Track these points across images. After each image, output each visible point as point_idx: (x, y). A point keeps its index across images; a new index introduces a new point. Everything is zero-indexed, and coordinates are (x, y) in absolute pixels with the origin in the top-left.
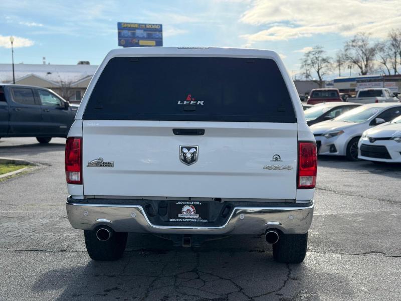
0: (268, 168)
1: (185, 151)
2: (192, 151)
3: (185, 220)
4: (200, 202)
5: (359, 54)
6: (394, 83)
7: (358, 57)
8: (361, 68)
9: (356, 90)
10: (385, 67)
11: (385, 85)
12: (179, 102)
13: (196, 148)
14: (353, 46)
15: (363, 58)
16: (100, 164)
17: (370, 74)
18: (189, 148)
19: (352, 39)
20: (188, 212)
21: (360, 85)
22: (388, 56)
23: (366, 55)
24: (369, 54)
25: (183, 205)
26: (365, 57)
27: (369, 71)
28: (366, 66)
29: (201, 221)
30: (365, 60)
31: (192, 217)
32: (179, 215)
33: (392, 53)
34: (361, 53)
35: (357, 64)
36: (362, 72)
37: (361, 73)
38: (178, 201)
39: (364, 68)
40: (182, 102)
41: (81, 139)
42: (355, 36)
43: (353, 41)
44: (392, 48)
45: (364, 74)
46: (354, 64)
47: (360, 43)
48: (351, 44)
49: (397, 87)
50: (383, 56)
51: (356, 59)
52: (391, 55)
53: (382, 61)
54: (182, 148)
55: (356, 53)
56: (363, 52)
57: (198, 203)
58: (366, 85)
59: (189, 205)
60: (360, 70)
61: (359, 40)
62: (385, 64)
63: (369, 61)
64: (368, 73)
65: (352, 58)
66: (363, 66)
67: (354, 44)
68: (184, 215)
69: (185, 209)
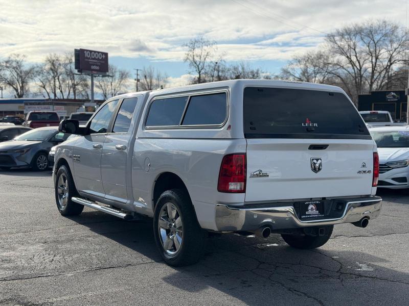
0: (359, 172)
1: (315, 161)
2: (319, 161)
3: (311, 216)
4: (319, 201)
5: (14, 75)
6: (63, 107)
7: (13, 79)
8: (17, 90)
9: (25, 113)
10: (44, 90)
11: (55, 108)
12: (303, 124)
13: (321, 159)
14: (7, 67)
15: (18, 80)
16: (260, 175)
17: (26, 97)
18: (317, 160)
19: (6, 60)
20: (312, 209)
21: (29, 108)
22: (46, 80)
23: (21, 77)
24: (24, 76)
25: (309, 204)
26: (20, 79)
27: (25, 93)
28: (22, 88)
29: (320, 215)
30: (20, 82)
31: (315, 213)
32: (307, 213)
33: (50, 77)
34: (15, 74)
35: (12, 86)
36: (18, 94)
37: (17, 96)
38: (305, 202)
39: (19, 91)
40: (305, 124)
41: (245, 155)
42: (9, 58)
43: (7, 62)
44: (51, 72)
45: (20, 96)
46: (8, 85)
47: (14, 64)
48: (4, 64)
49: (66, 111)
50: (42, 80)
51: (10, 81)
52: (50, 79)
53: (41, 84)
54: (313, 159)
55: (10, 75)
56: (18, 74)
57: (318, 202)
58: (35, 108)
59: (312, 204)
60: (15, 93)
61: (12, 61)
62: (44, 87)
63: (24, 84)
64: (24, 96)
65: (6, 79)
66: (19, 88)
67: (8, 65)
68: (310, 212)
69: (310, 207)
